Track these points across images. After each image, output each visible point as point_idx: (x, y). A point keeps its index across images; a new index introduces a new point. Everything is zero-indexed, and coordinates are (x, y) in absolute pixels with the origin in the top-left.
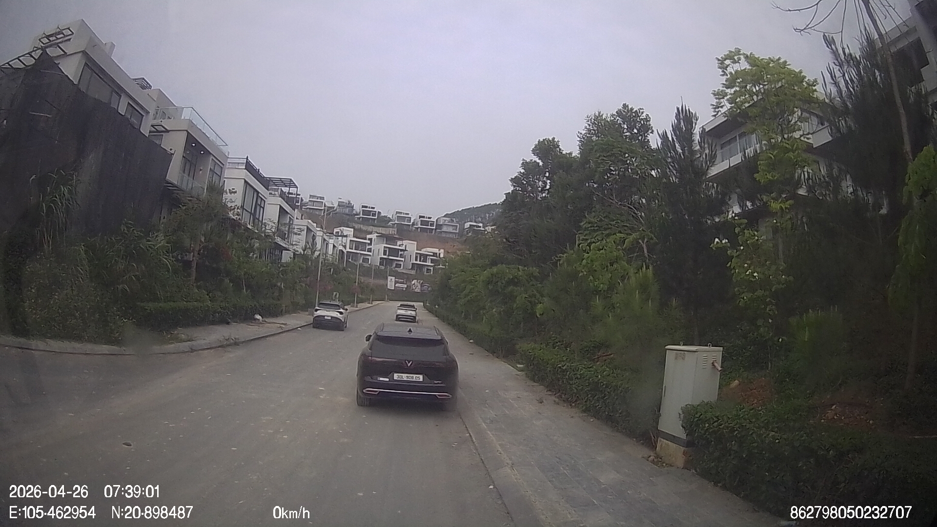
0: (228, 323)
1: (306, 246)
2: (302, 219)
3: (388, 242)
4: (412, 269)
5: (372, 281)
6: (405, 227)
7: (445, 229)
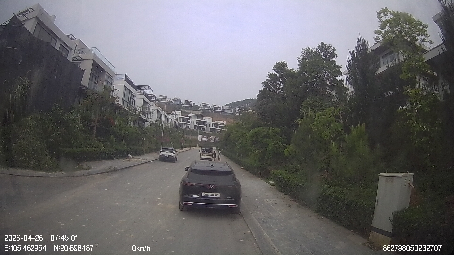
0: (113, 159)
1: (157, 119)
2: (155, 106)
3: (198, 118)
4: (210, 131)
5: (191, 137)
6: (207, 111)
7: (226, 111)
